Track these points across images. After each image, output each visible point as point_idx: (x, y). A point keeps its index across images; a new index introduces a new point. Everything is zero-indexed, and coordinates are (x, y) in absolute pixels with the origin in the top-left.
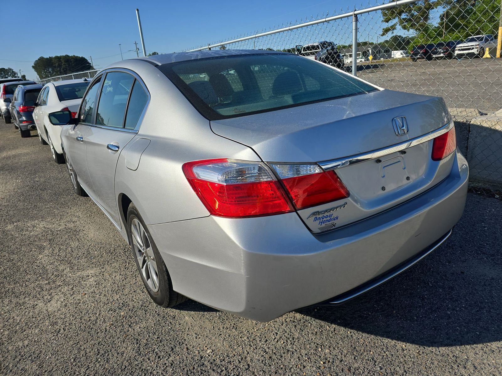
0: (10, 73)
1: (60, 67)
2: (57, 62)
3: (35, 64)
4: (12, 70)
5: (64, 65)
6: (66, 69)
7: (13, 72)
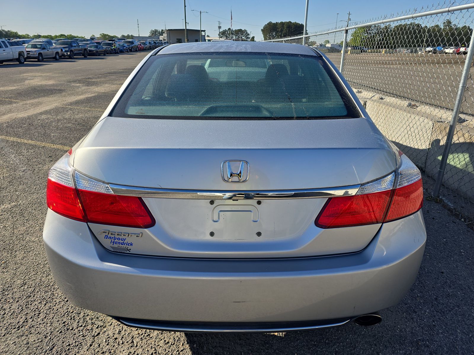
0: (244, 34)
1: (282, 32)
2: (280, 27)
3: (264, 28)
4: (247, 31)
5: (285, 30)
6: (286, 34)
7: (247, 33)
